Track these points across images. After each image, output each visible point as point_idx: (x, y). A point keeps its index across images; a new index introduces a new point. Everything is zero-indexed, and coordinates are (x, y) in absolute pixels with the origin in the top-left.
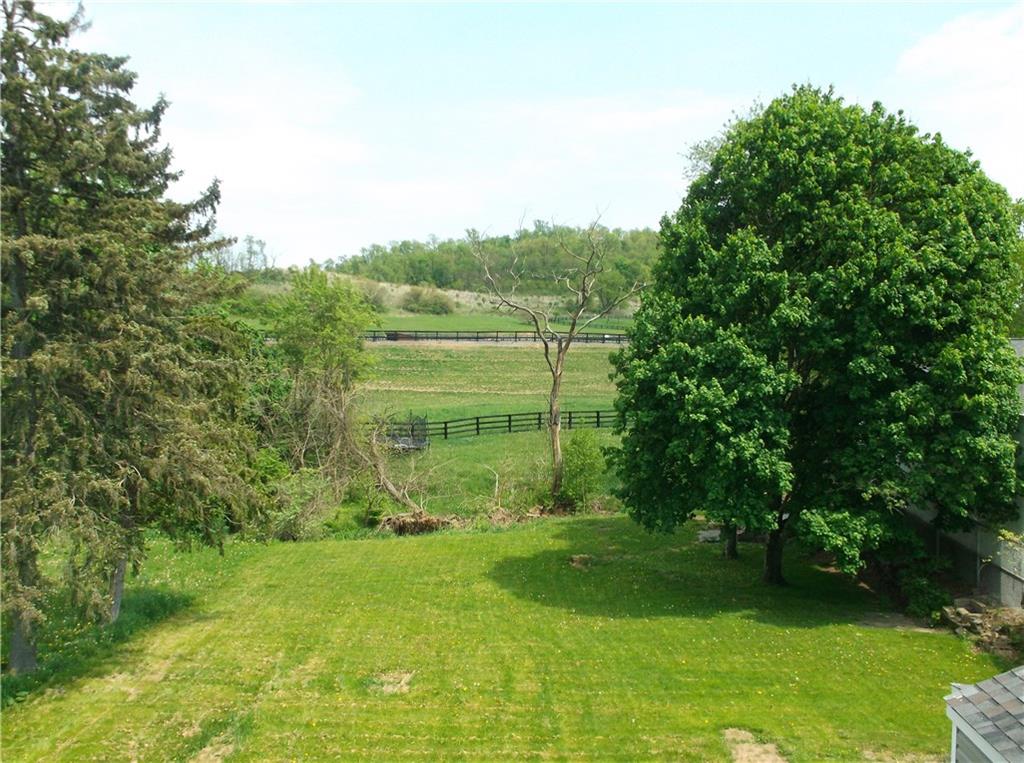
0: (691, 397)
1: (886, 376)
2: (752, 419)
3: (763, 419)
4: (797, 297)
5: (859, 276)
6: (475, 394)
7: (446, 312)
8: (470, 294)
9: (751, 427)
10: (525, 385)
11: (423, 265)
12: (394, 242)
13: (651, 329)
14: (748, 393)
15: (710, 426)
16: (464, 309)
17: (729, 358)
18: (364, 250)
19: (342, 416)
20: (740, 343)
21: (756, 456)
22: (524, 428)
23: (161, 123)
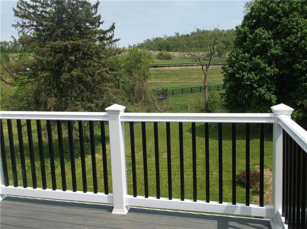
0: (246, 77)
1: (305, 69)
2: (264, 83)
3: (267, 83)
4: (277, 46)
5: (295, 39)
6: (181, 82)
7: (170, 59)
8: (177, 53)
9: (263, 85)
10: (195, 79)
11: (163, 45)
12: (153, 38)
13: (233, 59)
14: (262, 75)
15: (251, 85)
16: (175, 58)
17: (257, 65)
18: (144, 41)
19: (144, 89)
20: (259, 61)
21: (265, 94)
22: (196, 91)
23: (98, 8)
